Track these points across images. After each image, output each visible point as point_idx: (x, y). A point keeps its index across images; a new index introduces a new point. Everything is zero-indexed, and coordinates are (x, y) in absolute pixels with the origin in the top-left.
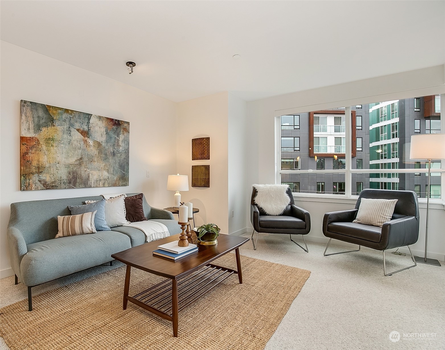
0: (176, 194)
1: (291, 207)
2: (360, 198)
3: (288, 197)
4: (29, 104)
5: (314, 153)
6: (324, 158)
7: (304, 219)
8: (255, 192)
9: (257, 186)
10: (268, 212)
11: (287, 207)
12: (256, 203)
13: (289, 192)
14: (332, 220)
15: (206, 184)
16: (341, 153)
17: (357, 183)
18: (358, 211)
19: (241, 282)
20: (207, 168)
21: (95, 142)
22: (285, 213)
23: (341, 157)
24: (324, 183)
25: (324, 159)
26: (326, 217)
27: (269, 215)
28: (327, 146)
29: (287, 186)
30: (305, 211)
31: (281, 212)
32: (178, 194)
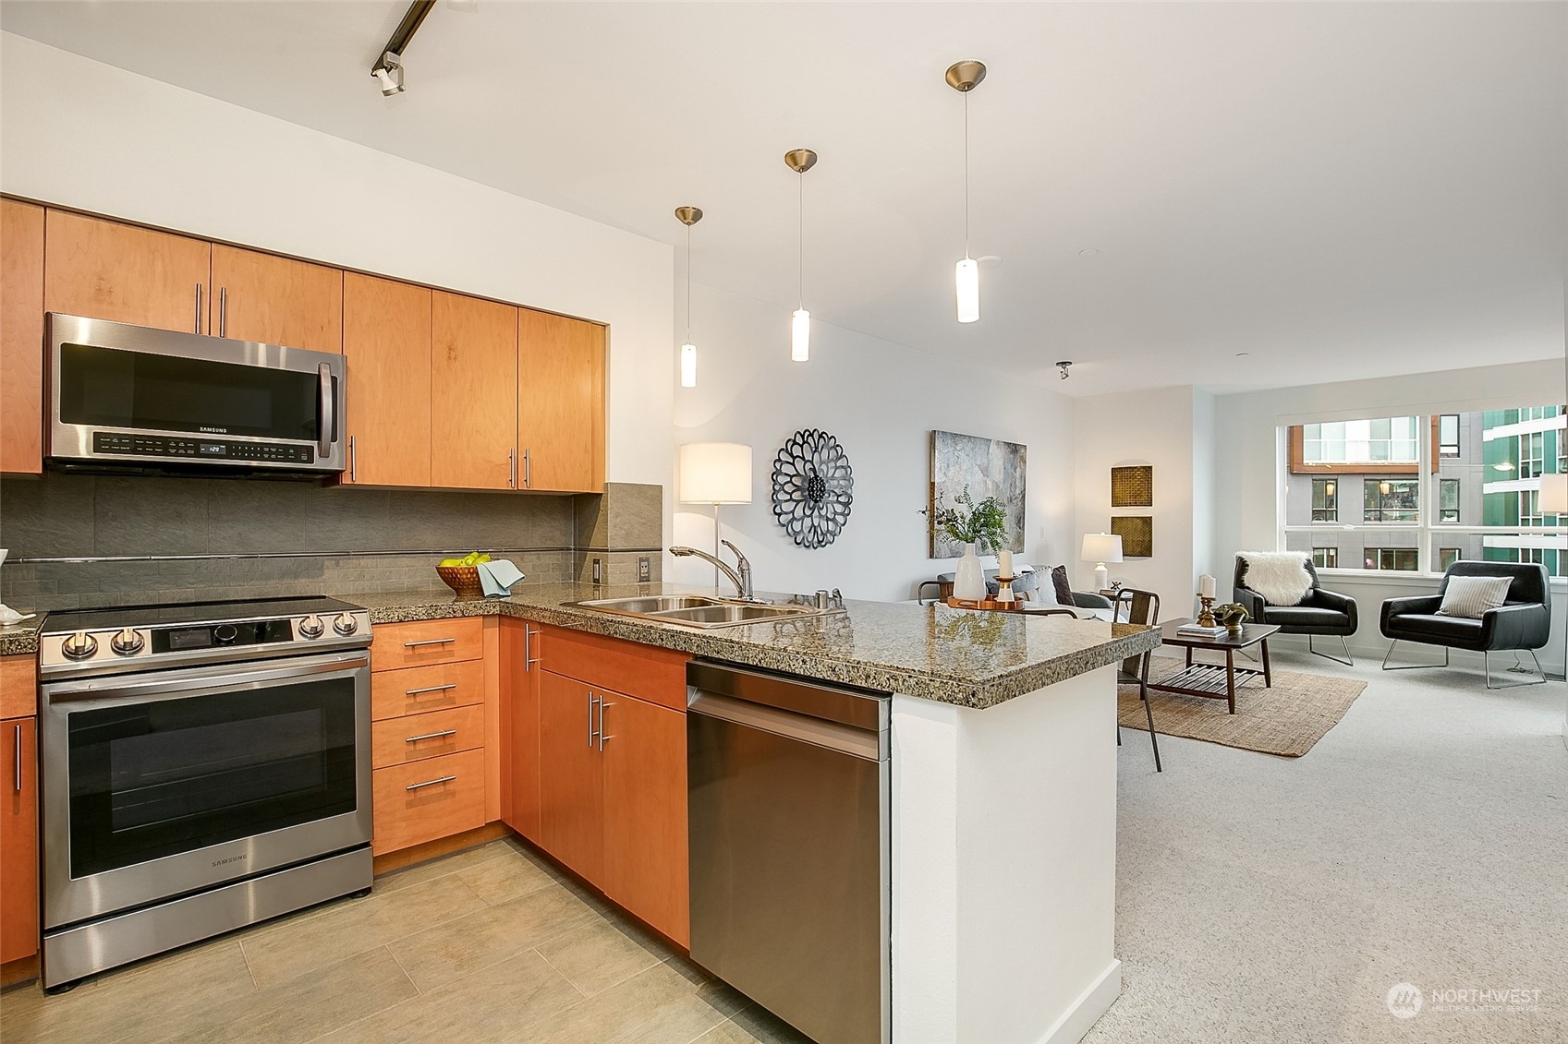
0: (1099, 568)
1: (1315, 592)
2: (1447, 576)
3: (1308, 575)
4: (940, 433)
5: (1305, 462)
6: (1335, 477)
7: (1345, 611)
8: (1242, 566)
9: (1245, 554)
10: (1271, 602)
11: (1306, 593)
12: (1247, 585)
13: (1308, 566)
14: (1398, 610)
15: (1146, 550)
16: (1389, 460)
17: (1441, 549)
18: (1442, 598)
19: (1268, 686)
20: (1147, 521)
21: (994, 482)
22: (1305, 602)
23: (1390, 474)
24: (1336, 549)
25: (1336, 480)
26: (1387, 606)
27: (1274, 605)
28: (1346, 440)
29: (1305, 556)
30: (1347, 598)
31: (1298, 600)
32: (1101, 568)
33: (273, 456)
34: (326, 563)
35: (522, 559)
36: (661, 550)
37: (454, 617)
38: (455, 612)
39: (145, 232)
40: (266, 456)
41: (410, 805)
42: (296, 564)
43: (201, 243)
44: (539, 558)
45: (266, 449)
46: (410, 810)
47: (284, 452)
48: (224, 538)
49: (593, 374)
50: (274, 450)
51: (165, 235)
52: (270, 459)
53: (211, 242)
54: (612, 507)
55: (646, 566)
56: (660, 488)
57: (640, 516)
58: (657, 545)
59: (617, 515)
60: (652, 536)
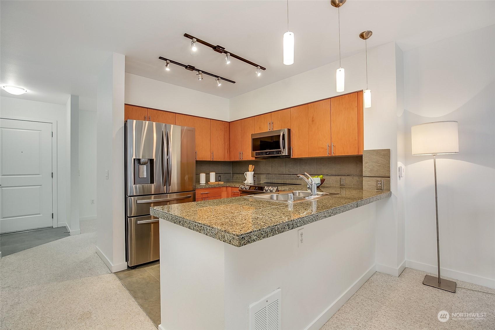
36: (390, 177)
40: (274, 154)
47: (277, 152)
48: (286, 170)
50: (275, 152)
54: (364, 160)
55: (380, 184)
56: (389, 150)
57: (378, 163)
58: (387, 175)
59: (366, 163)
60: (384, 171)
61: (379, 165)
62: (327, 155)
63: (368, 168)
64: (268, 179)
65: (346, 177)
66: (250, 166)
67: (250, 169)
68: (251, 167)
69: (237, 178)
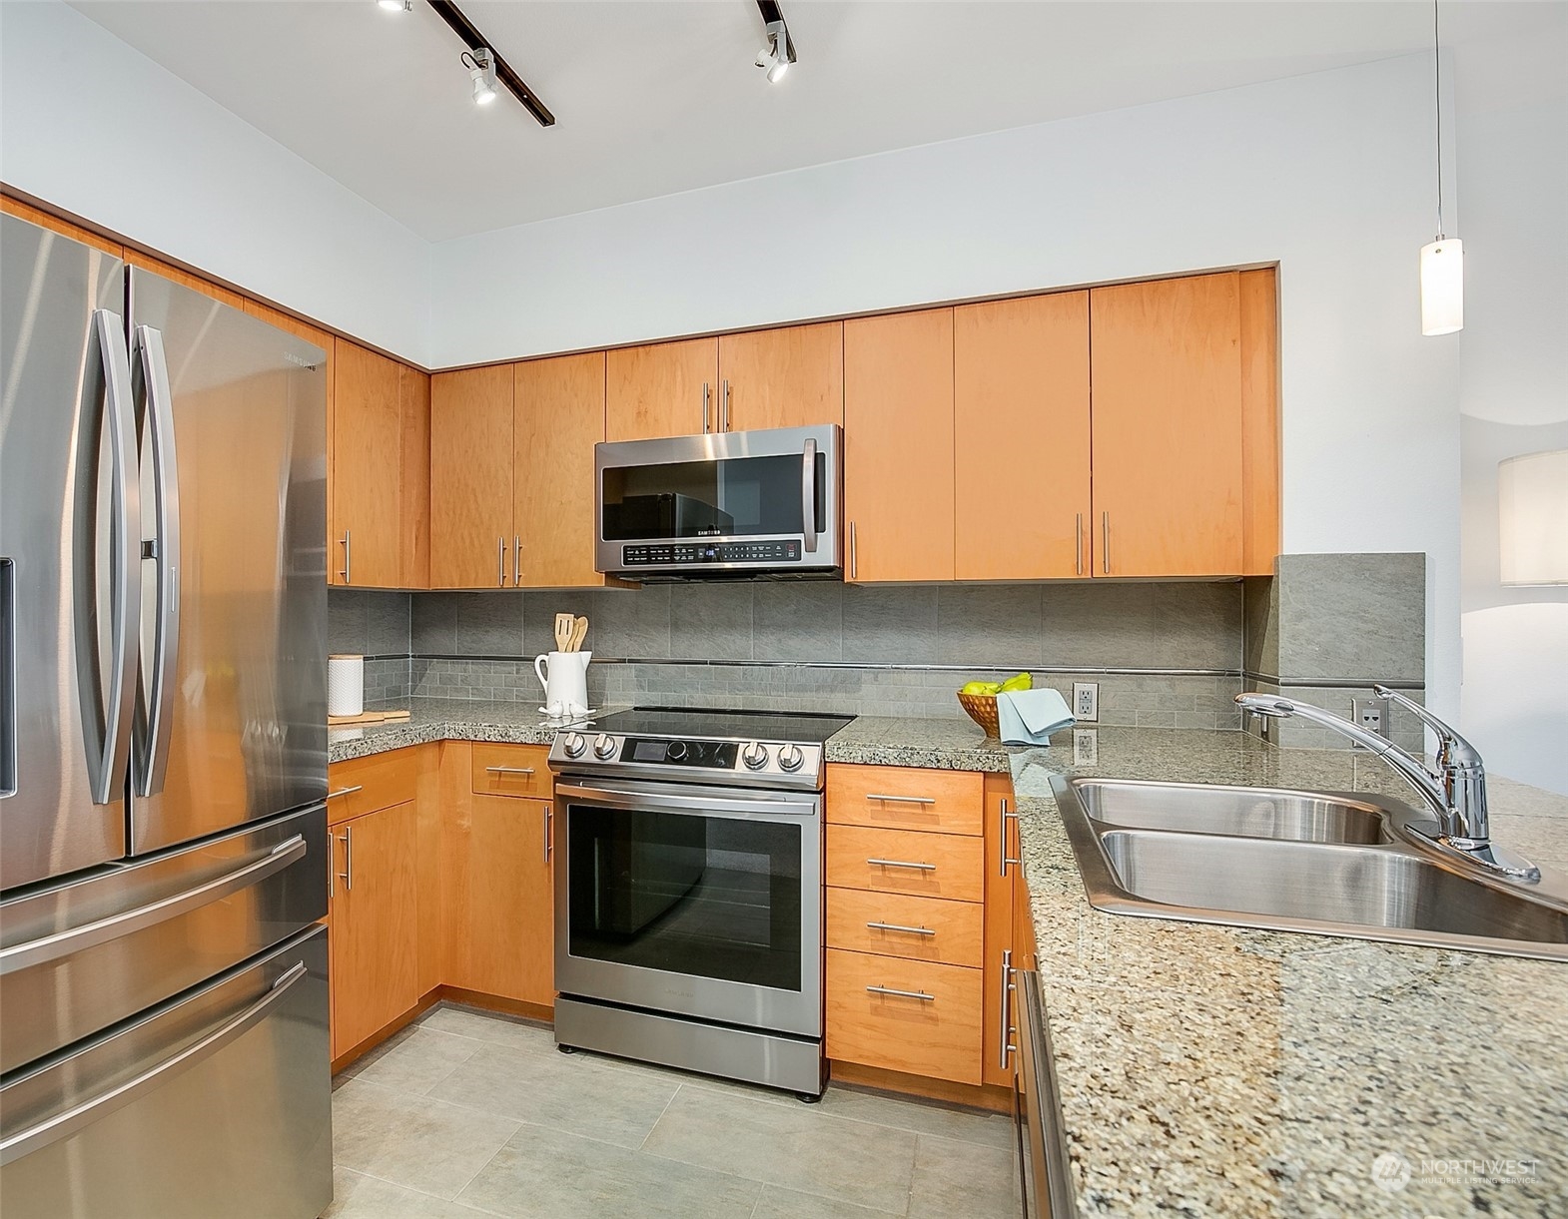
33: (761, 556)
34: (864, 677)
35: (1140, 686)
36: (1424, 688)
37: (938, 768)
38: (939, 762)
39: (668, 346)
40: (755, 556)
41: (875, 1011)
42: (832, 676)
43: (710, 340)
44: (1172, 686)
45: (755, 549)
46: (874, 1018)
47: (772, 551)
48: (766, 644)
49: (1245, 361)
50: (761, 548)
51: (683, 344)
52: (758, 560)
53: (718, 336)
54: (1287, 602)
55: (1375, 719)
56: (1420, 559)
57: (1361, 618)
58: (1408, 676)
59: (1299, 617)
60: (1394, 658)
61: (1371, 627)
62: (1063, 570)
63: (1309, 641)
64: (652, 686)
65: (1105, 682)
66: (563, 620)
67: (562, 638)
68: (568, 627)
69: (451, 679)
